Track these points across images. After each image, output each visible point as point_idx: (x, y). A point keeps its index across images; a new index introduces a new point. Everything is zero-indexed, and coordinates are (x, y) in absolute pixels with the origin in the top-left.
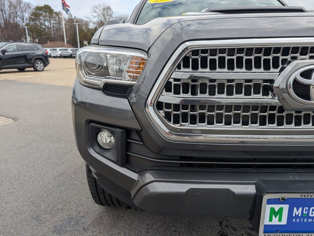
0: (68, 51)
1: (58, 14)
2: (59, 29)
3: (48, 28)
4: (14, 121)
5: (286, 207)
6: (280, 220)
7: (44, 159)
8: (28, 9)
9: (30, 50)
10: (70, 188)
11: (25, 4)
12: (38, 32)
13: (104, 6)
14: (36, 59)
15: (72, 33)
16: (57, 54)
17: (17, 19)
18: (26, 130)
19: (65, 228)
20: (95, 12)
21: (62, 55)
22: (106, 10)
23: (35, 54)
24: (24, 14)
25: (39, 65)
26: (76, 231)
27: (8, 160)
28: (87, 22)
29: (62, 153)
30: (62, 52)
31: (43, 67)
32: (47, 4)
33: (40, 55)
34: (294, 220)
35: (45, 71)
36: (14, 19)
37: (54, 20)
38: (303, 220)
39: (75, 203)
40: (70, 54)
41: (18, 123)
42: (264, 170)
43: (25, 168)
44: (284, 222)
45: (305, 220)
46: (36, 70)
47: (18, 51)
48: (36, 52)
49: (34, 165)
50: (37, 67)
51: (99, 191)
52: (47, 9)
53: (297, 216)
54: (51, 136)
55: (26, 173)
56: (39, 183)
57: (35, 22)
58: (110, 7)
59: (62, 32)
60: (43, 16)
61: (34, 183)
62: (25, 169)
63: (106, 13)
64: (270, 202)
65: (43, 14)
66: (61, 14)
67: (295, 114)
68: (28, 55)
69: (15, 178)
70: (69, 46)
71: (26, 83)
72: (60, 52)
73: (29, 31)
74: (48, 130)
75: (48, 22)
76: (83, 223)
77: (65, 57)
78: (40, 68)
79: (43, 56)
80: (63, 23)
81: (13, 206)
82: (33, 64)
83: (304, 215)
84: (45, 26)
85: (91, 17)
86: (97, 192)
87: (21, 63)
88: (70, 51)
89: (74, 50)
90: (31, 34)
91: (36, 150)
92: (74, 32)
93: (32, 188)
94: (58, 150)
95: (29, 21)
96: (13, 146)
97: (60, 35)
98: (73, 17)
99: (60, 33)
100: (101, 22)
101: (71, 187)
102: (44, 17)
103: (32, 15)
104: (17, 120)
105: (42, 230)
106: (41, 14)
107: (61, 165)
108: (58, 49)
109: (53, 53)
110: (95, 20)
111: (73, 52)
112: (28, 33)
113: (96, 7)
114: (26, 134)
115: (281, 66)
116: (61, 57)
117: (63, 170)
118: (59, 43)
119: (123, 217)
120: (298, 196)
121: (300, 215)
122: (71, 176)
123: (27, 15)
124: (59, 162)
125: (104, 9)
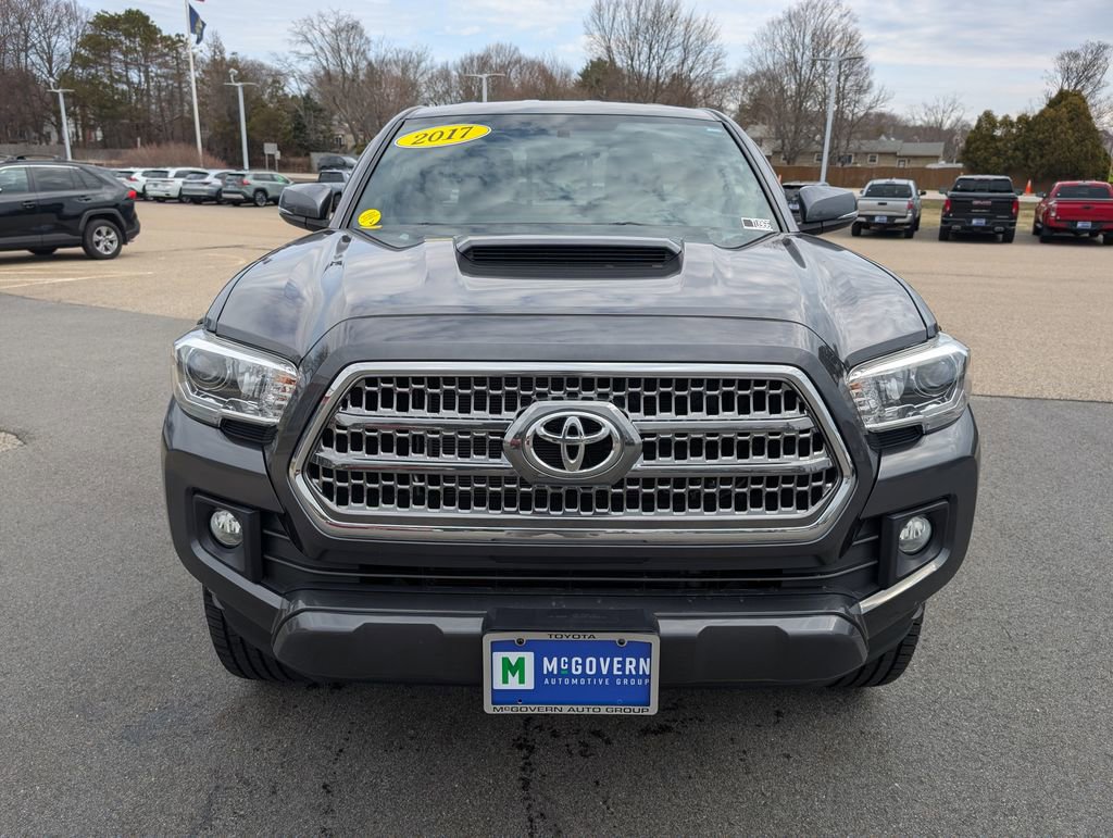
0: (207, 180)
1: (174, 43)
2: (177, 97)
3: (138, 90)
4: (19, 442)
5: (529, 657)
6: (522, 681)
7: (108, 560)
8: (69, 23)
9: (74, 188)
10: (173, 639)
11: (57, 7)
12: (102, 107)
13: (338, 21)
14: (92, 218)
15: (224, 111)
16: (168, 187)
17: (27, 56)
18: (56, 473)
19: (150, 729)
20: (307, 41)
21: (184, 193)
22: (344, 35)
23: (89, 202)
24: (54, 39)
25: (105, 239)
26: (178, 735)
27: (6, 563)
28: (278, 73)
29: (160, 545)
30: (184, 183)
31: (115, 245)
32: (134, 9)
33: (106, 205)
34: (547, 681)
35: (124, 256)
36: (18, 58)
37: (160, 66)
38: (563, 681)
39: (181, 675)
40: (215, 189)
41: (34, 450)
42: (512, 591)
43: (53, 585)
44: (529, 684)
45: (567, 681)
46: (91, 255)
47: (32, 190)
48: (93, 195)
49: (80, 577)
50: (98, 243)
51: (232, 639)
52: (136, 23)
53: (550, 674)
54: (131, 493)
55: (55, 598)
56: (89, 624)
57: (93, 71)
58: (358, 23)
59: (187, 108)
60: (120, 51)
61: (77, 626)
62: (54, 589)
63: (343, 46)
64: (496, 647)
65: (121, 43)
66: (185, 45)
67: (550, 491)
68: (66, 204)
69: (26, 612)
70: (212, 160)
71: (60, 307)
72: (179, 182)
73: (71, 100)
74: (122, 475)
75: (140, 71)
76: (195, 720)
77: (197, 200)
78: (107, 249)
79: (116, 206)
80: (193, 75)
81: (24, 682)
82: (83, 235)
83: (563, 672)
84: (129, 83)
85: (293, 59)
86: (228, 642)
87: (42, 233)
88: (213, 179)
89: (229, 177)
90: (78, 110)
91: (84, 535)
92: (229, 108)
93: (71, 638)
94: (147, 534)
95: (72, 64)
96: (18, 522)
97: (182, 117)
98: (228, 56)
99: (182, 111)
100: (328, 73)
101: (175, 637)
102: (125, 54)
103: (82, 44)
104: (30, 438)
105: (94, 734)
106: (116, 44)
107: (153, 579)
108: (172, 171)
109: (156, 185)
110: (306, 67)
111: (226, 185)
112: (66, 110)
113: (309, 22)
114: (56, 485)
115: (519, 409)
116: (182, 198)
117: (159, 591)
118: (175, 149)
119: (296, 706)
120: (544, 636)
121: (555, 672)
122: (179, 609)
123: (63, 45)
124: (147, 568)
125: (337, 32)
